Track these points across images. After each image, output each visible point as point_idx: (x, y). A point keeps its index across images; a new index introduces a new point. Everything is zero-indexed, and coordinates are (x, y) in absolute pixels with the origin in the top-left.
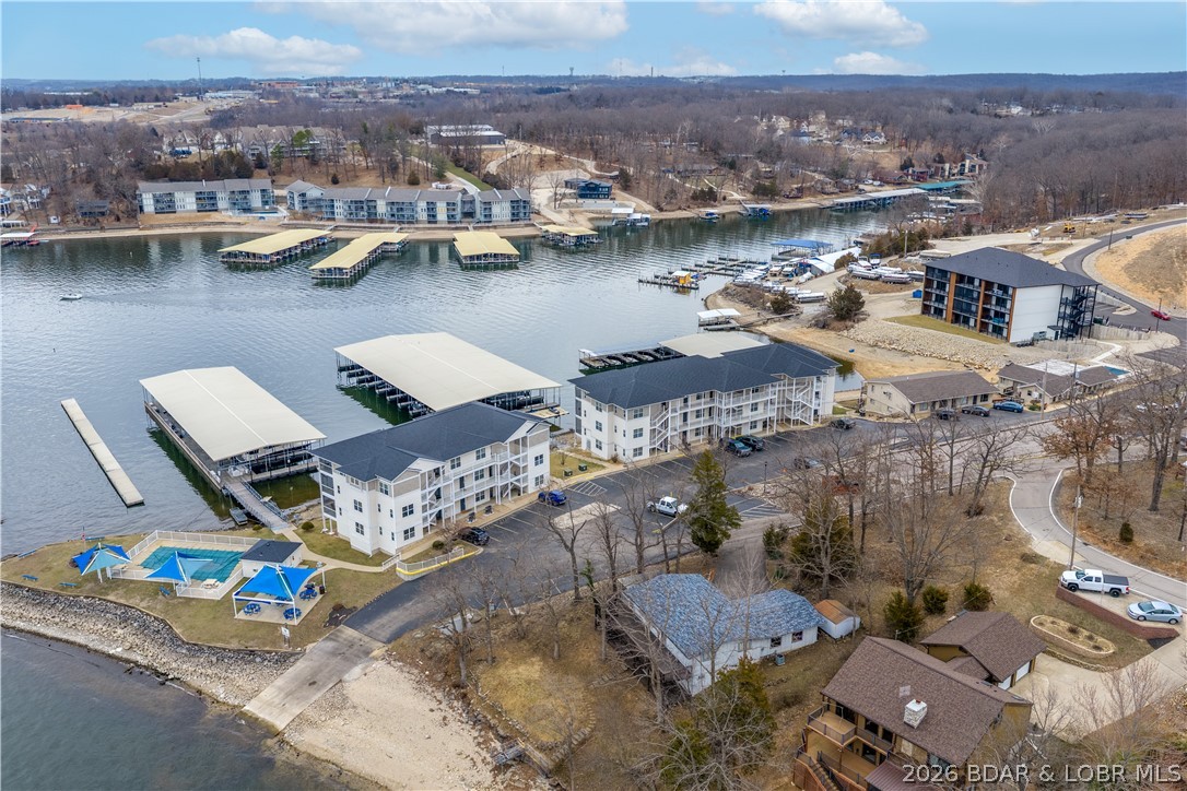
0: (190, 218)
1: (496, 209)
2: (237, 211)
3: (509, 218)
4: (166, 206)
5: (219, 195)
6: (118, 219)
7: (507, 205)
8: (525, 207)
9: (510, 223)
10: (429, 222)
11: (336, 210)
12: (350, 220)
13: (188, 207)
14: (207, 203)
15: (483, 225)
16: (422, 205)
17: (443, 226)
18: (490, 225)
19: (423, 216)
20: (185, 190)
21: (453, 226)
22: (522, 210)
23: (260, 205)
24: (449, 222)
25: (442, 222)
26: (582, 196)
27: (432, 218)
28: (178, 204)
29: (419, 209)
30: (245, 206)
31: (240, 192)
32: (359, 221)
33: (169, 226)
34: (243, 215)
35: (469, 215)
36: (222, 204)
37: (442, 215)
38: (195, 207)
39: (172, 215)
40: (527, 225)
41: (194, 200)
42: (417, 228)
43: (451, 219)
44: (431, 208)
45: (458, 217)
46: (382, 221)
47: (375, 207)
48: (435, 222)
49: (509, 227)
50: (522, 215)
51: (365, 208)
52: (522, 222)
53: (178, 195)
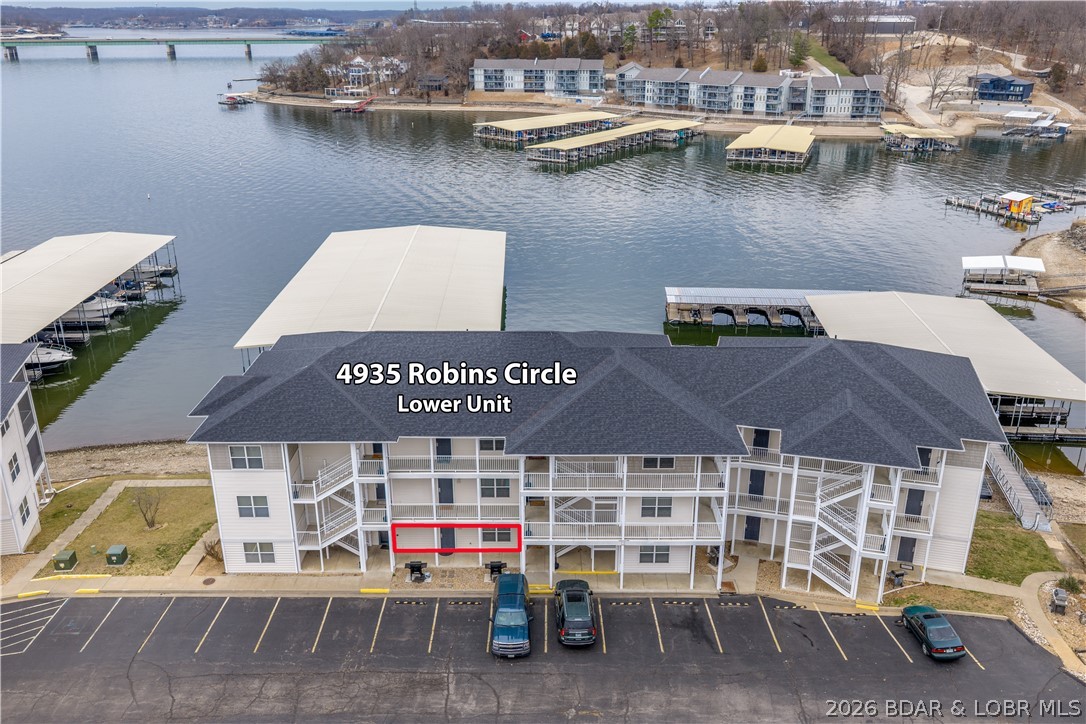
0: (514, 97)
1: (831, 101)
2: (562, 94)
3: (849, 113)
4: (495, 83)
5: (548, 75)
6: (447, 94)
7: (848, 96)
8: (873, 100)
9: (850, 120)
10: (745, 113)
11: (646, 94)
12: (659, 106)
13: (516, 86)
14: (535, 83)
15: (809, 119)
16: (739, 91)
17: (758, 118)
18: (819, 120)
19: (738, 104)
20: (515, 68)
21: (771, 118)
22: (868, 104)
23: (588, 88)
24: (768, 114)
25: (759, 113)
26: (983, 96)
27: (748, 107)
28: (507, 82)
29: (734, 96)
30: (572, 88)
31: (568, 72)
32: (667, 107)
33: (490, 104)
34: (567, 97)
35: (797, 106)
36: (549, 84)
37: (760, 106)
38: (522, 86)
39: (499, 94)
40: (871, 124)
41: (523, 78)
42: (726, 119)
43: (770, 110)
44: (749, 95)
45: (779, 109)
46: (692, 109)
47: (687, 91)
48: (752, 113)
49: (845, 124)
50: (867, 110)
51: (677, 92)
52: (865, 120)
53: (507, 73)
